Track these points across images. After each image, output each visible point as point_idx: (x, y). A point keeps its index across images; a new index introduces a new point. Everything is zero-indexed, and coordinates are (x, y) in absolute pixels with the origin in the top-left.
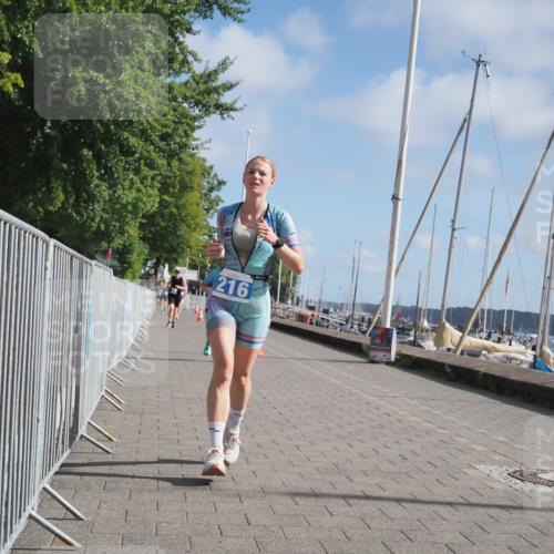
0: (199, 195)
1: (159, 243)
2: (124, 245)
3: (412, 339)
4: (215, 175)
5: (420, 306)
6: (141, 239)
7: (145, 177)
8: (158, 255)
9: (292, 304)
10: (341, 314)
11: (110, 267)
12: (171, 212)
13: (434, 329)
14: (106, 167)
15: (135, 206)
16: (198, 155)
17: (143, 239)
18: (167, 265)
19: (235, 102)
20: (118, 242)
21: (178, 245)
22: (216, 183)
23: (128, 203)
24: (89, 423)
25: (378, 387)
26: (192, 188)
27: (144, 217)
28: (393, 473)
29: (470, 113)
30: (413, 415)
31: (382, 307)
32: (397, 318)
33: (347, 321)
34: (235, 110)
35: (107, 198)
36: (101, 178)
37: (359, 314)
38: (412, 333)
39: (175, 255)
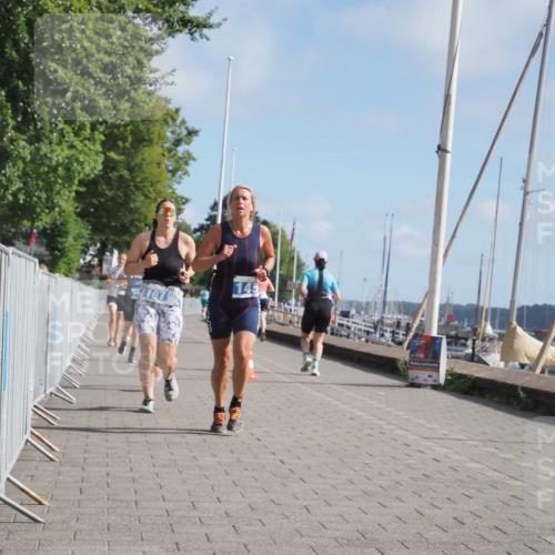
0: (160, 150)
1: (104, 220)
2: (54, 224)
3: (470, 351)
4: (183, 122)
5: (481, 304)
6: (78, 214)
7: (82, 127)
8: (104, 238)
9: (296, 305)
10: (366, 317)
11: (35, 256)
12: (121, 177)
13: (501, 337)
14: (25, 113)
15: (68, 169)
16: (158, 93)
17: (82, 215)
18: (116, 252)
19: (211, 14)
20: (45, 220)
21: (132, 222)
22: (185, 132)
23: (58, 164)
24: (8, 479)
25: (421, 421)
26: (150, 141)
27: (81, 183)
28: (444, 543)
29: (547, 25)
30: (472, 460)
31: (424, 306)
32: (448, 323)
33: (375, 328)
34: (211, 27)
35: (29, 158)
36: (17, 129)
37: (391, 317)
38: (470, 343)
39: (127, 238)
